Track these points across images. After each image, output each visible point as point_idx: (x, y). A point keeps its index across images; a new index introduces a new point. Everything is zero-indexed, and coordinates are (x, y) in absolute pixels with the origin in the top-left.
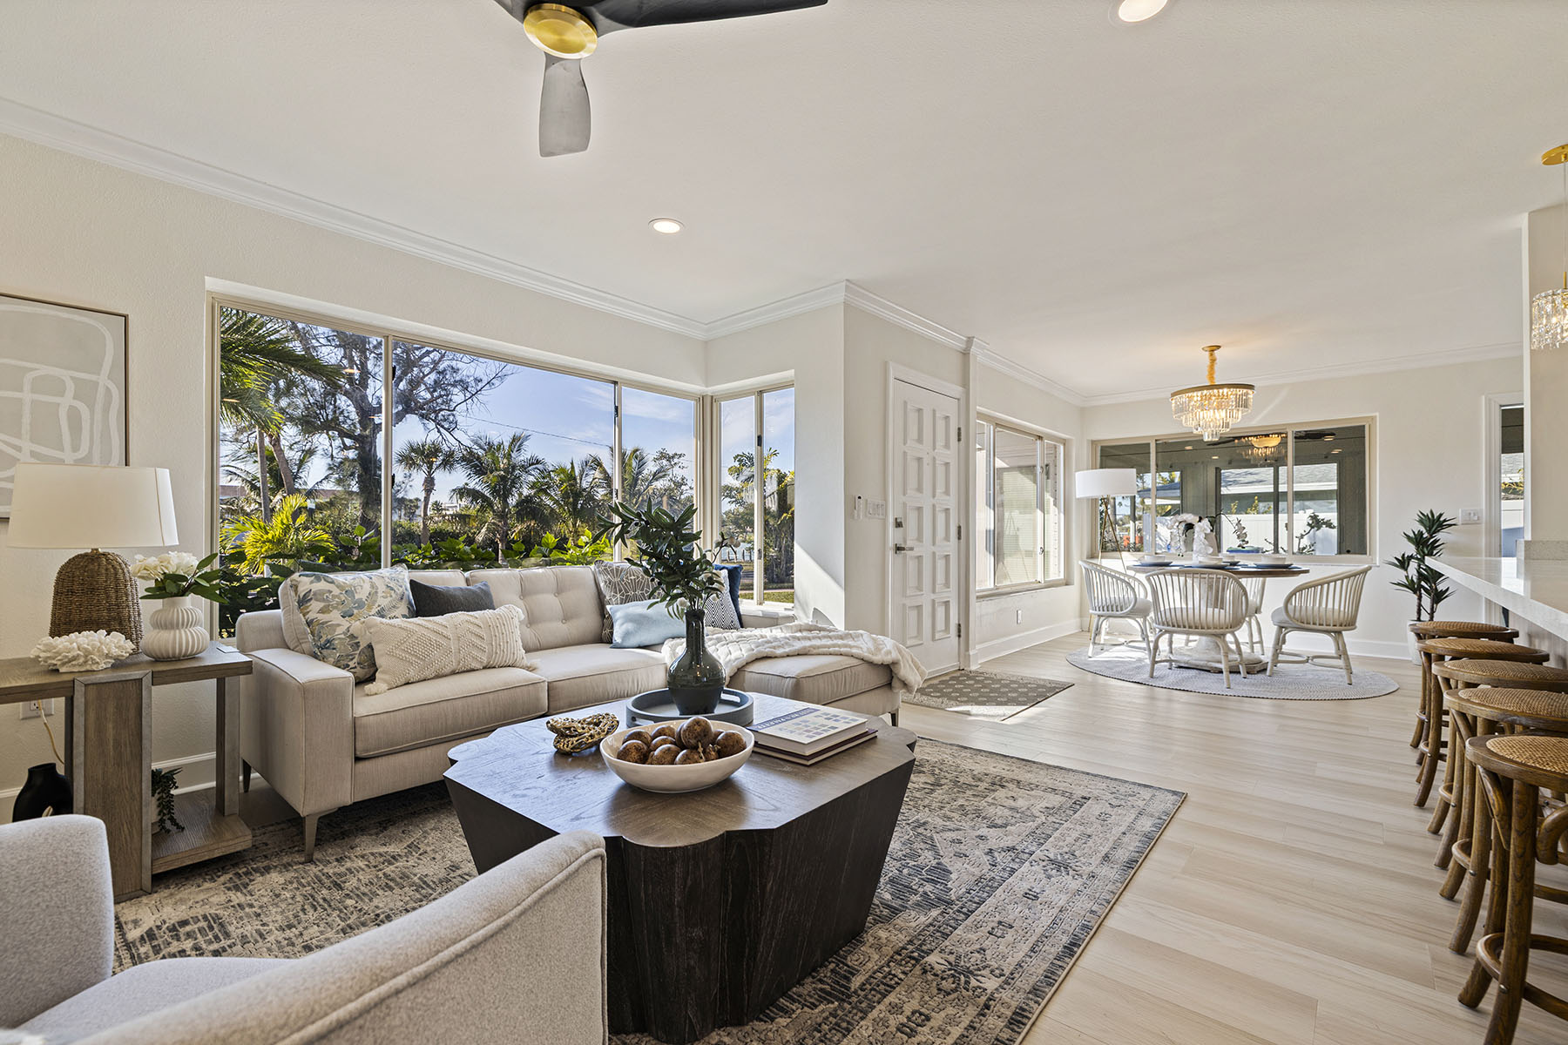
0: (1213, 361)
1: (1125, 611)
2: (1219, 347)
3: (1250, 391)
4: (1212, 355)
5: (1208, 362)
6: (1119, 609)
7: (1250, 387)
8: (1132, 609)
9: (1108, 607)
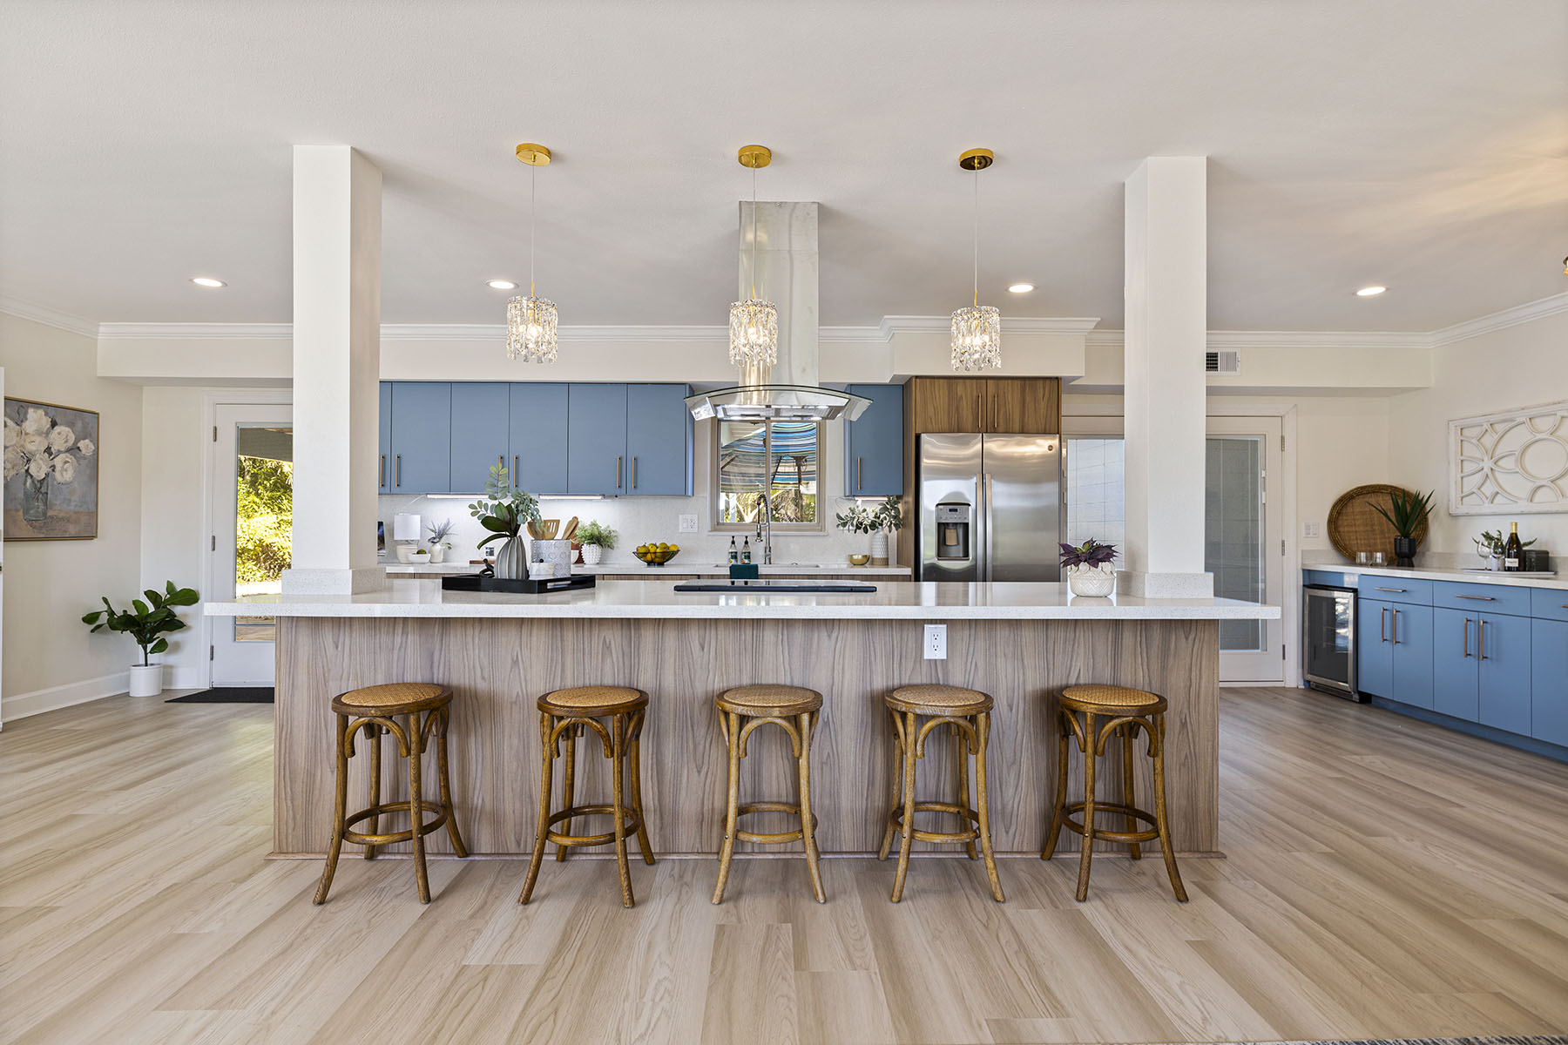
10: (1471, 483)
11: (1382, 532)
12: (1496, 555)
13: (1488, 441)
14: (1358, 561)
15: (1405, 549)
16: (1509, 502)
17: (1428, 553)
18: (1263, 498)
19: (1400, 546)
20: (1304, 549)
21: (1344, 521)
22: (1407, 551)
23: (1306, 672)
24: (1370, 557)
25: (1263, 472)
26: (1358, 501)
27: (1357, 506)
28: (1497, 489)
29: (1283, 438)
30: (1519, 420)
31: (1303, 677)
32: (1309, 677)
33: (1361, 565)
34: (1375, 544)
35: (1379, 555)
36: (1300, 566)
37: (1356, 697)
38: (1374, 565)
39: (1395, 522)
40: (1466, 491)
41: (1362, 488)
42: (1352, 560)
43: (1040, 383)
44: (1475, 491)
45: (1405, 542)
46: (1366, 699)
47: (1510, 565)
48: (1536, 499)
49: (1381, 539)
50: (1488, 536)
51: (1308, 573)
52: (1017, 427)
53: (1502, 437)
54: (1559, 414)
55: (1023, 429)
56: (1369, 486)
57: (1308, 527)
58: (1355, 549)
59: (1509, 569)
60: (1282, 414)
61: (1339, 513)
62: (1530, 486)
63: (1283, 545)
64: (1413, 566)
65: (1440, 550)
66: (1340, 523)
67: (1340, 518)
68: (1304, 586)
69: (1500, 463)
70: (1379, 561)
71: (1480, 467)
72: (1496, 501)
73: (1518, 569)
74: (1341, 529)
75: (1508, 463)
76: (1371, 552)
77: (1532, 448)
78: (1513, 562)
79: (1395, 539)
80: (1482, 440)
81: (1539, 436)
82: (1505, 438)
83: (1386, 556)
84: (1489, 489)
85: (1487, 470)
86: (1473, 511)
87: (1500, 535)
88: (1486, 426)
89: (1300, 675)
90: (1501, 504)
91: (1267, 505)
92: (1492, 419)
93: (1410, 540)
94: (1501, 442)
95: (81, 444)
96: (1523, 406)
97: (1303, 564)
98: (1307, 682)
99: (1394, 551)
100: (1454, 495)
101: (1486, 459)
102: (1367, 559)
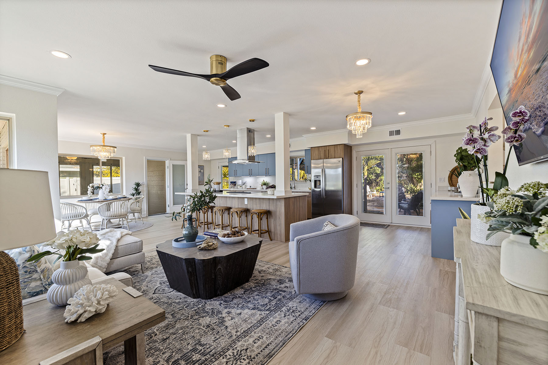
0: (104, 138)
1: (82, 217)
2: (106, 134)
3: (115, 149)
4: (104, 136)
5: (102, 137)
6: (79, 216)
7: (116, 147)
8: (85, 215)
9: (75, 216)
18: (423, 170)
20: (439, 186)
25: (424, 162)
29: (431, 151)
43: (339, 146)
52: (333, 157)
55: (335, 157)
57: (440, 179)
60: (430, 144)
61: (452, 174)
74: (452, 179)
95: (201, 171)
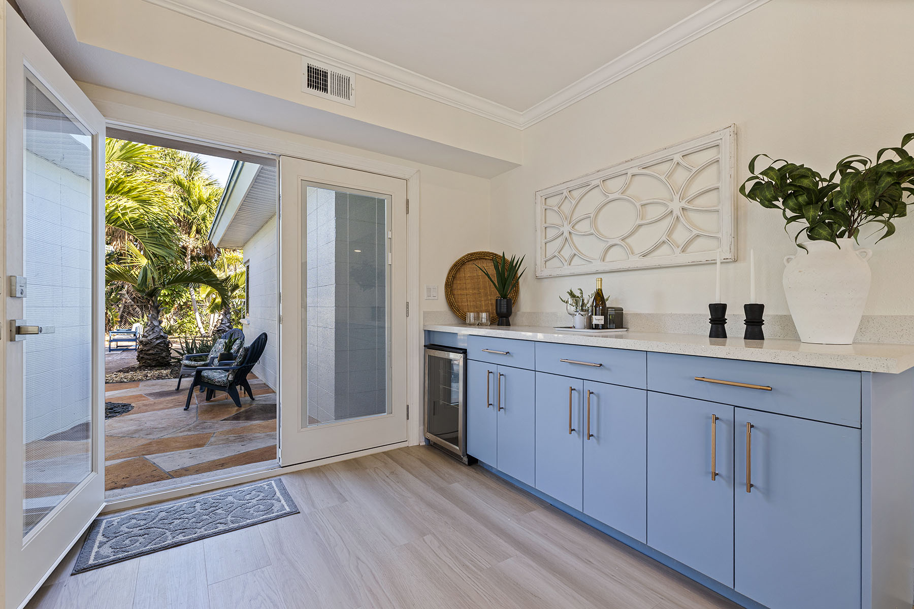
10: (552, 248)
11: (486, 295)
12: (582, 313)
13: (566, 208)
14: (468, 321)
15: (504, 310)
16: (584, 262)
17: (518, 313)
18: (389, 258)
19: (500, 309)
20: (425, 310)
21: (458, 284)
22: (505, 310)
23: (426, 431)
24: (477, 318)
25: (390, 233)
26: (468, 266)
27: (469, 271)
28: (574, 252)
29: (407, 201)
30: (594, 183)
31: (424, 435)
32: (429, 436)
33: (471, 325)
34: (481, 306)
35: (484, 315)
36: (422, 328)
37: (465, 459)
38: (480, 325)
39: (497, 284)
40: (549, 255)
41: (472, 254)
42: (463, 320)
44: (556, 254)
45: (504, 302)
46: (473, 462)
47: (597, 322)
48: (607, 259)
49: (485, 301)
50: (572, 294)
51: (428, 333)
53: (579, 201)
54: (630, 172)
56: (477, 253)
57: (429, 290)
58: (466, 310)
59: (597, 327)
60: (407, 177)
61: (454, 278)
62: (603, 246)
63: (407, 308)
64: (510, 325)
65: (528, 310)
66: (455, 286)
67: (455, 282)
68: (425, 346)
69: (576, 227)
70: (484, 321)
71: (560, 232)
72: (572, 263)
73: (604, 327)
74: (455, 292)
75: (584, 227)
76: (478, 313)
77: (604, 210)
78: (598, 320)
79: (497, 300)
80: (562, 207)
81: (611, 197)
82: (582, 202)
83: (489, 316)
84: (567, 252)
85: (566, 234)
86: (554, 274)
87: (582, 293)
88: (565, 193)
89: (422, 434)
90: (578, 265)
91: (393, 266)
92: (571, 185)
93: (507, 301)
94: (579, 205)
96: (598, 169)
97: (424, 325)
98: (427, 440)
99: (495, 311)
100: (540, 261)
101: (565, 224)
102: (475, 319)
